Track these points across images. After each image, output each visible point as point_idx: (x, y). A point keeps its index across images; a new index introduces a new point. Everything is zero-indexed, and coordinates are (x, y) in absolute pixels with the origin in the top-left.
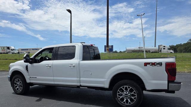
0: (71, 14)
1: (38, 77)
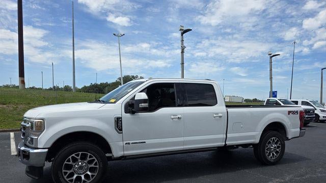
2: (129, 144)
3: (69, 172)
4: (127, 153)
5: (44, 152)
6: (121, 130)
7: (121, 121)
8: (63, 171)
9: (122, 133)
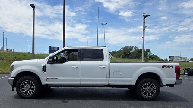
0: (34, 10)
1: (59, 78)
2: (49, 79)
3: (22, 89)
4: (49, 83)
5: (12, 79)
6: (45, 72)
7: (45, 67)
8: (20, 88)
9: (46, 73)
